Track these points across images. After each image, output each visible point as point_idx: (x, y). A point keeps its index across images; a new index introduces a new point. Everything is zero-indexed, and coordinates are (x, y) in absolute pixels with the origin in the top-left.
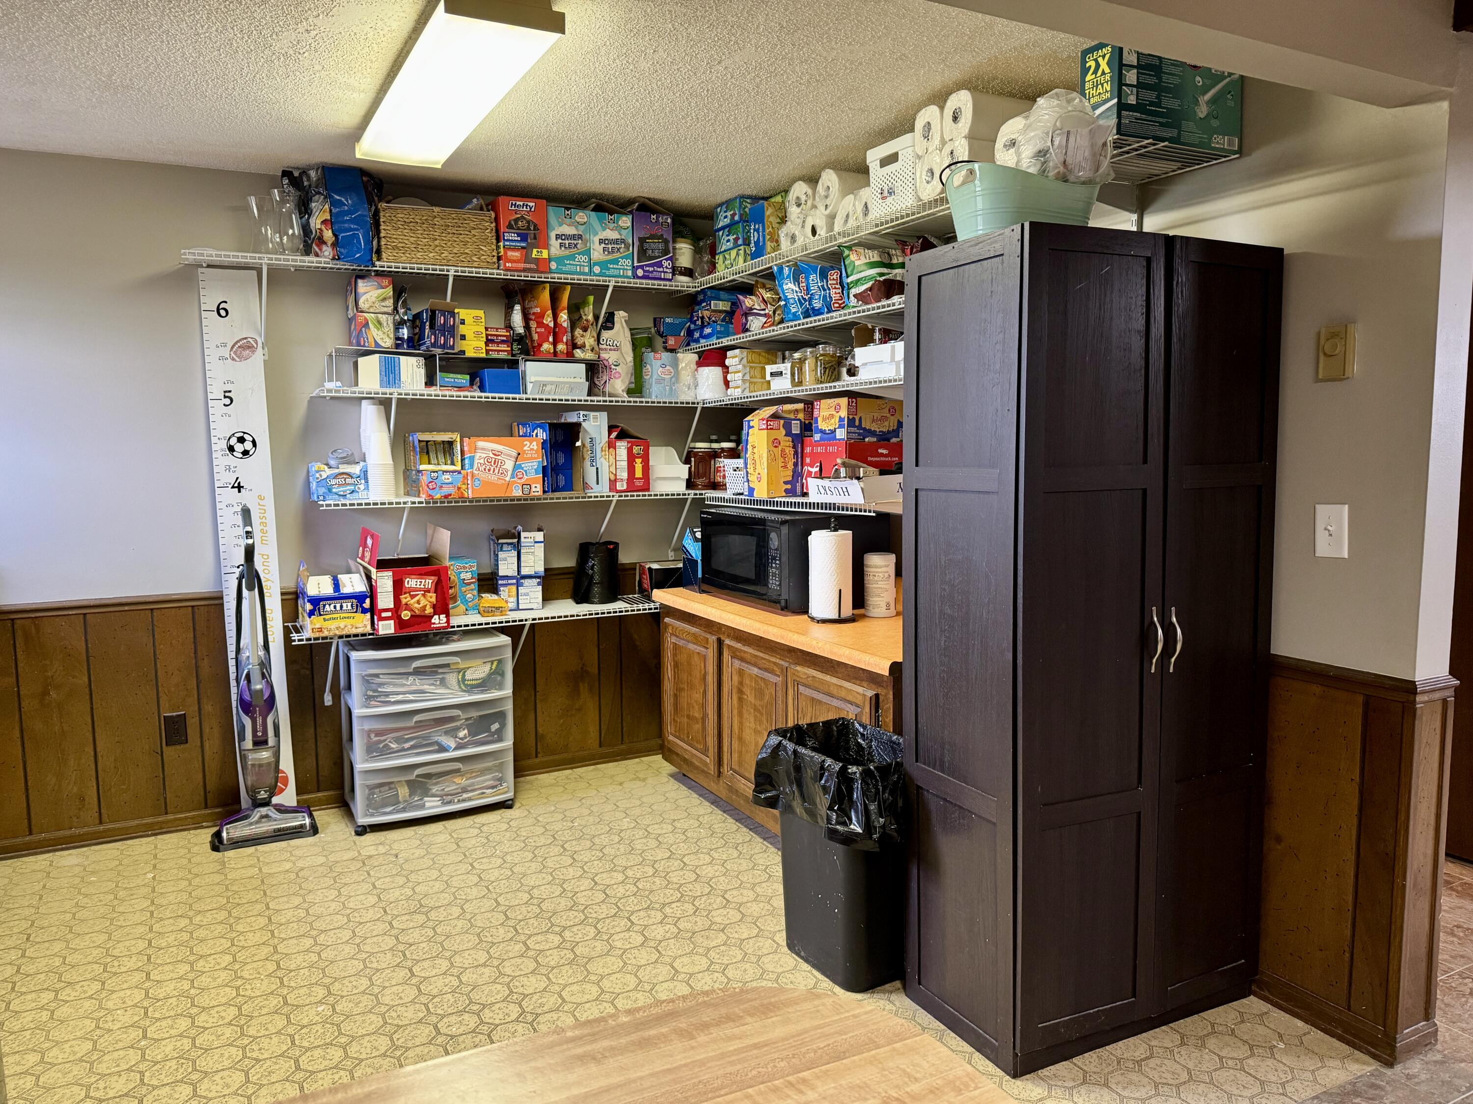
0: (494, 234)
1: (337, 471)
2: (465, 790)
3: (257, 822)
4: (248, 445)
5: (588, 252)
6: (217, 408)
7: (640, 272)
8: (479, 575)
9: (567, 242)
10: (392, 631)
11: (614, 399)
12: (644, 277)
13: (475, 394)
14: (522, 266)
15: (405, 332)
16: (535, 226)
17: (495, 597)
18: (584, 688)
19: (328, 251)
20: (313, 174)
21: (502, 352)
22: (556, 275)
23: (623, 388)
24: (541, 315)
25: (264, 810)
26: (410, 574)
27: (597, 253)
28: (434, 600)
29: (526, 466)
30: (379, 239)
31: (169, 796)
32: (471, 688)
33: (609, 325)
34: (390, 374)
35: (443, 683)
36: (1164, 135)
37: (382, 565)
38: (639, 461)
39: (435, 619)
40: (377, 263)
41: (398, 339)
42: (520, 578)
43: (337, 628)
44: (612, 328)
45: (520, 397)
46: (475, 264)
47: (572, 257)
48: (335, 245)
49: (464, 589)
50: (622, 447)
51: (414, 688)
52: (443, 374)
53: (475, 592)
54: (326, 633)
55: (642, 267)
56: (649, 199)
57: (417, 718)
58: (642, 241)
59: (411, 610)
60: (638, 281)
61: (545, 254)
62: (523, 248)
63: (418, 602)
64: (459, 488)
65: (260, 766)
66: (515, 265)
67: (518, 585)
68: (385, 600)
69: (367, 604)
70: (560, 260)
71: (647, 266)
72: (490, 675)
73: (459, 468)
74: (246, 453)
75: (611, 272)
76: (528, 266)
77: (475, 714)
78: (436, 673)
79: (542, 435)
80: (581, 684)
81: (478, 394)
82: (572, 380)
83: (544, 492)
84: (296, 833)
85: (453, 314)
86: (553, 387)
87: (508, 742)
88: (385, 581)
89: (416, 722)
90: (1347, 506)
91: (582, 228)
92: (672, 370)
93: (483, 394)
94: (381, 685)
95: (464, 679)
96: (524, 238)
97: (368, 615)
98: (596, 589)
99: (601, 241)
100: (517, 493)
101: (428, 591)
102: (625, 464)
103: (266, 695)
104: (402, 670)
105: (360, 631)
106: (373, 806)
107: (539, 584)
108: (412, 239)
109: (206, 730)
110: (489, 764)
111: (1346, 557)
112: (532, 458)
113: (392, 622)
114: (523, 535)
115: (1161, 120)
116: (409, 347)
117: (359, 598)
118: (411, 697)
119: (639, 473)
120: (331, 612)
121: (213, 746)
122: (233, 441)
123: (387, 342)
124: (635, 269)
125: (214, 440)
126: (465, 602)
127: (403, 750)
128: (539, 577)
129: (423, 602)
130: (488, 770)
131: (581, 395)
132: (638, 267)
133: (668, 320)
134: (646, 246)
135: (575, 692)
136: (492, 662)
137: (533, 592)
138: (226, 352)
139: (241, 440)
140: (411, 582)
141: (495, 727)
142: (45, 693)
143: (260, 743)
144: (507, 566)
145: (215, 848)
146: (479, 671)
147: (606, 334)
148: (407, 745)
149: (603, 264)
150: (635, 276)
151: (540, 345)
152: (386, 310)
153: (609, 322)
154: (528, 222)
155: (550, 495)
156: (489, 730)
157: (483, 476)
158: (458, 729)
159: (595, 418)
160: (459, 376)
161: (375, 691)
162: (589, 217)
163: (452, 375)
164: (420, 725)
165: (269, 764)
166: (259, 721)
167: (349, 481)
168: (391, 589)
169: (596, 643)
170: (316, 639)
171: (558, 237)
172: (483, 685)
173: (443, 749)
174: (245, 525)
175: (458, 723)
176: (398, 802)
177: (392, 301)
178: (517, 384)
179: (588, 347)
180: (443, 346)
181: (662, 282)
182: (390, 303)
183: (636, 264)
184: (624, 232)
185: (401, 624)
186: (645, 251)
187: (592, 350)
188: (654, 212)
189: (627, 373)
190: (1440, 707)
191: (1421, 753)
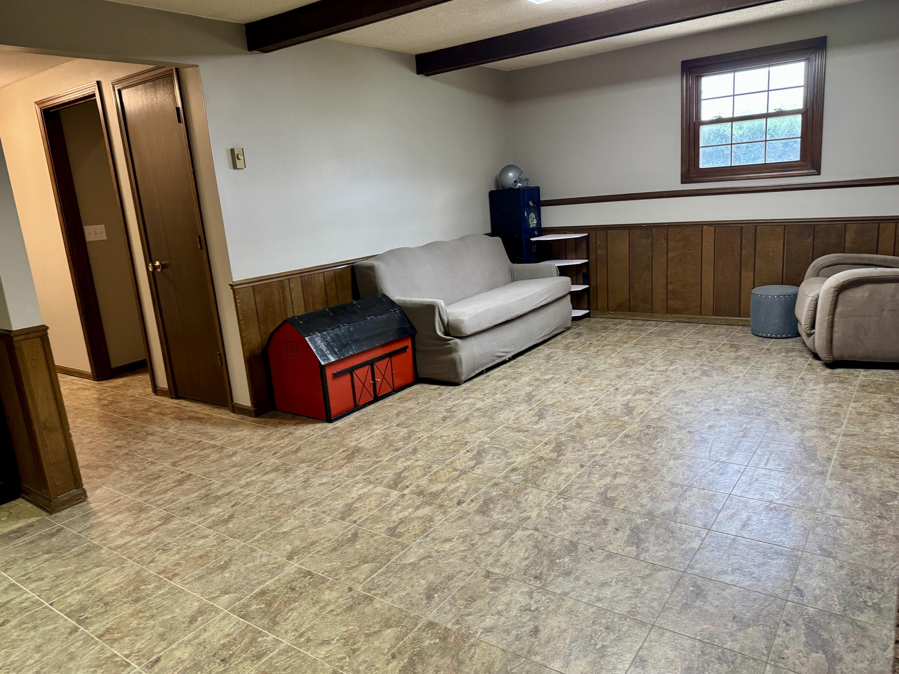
190: (38, 341)
191: (28, 365)
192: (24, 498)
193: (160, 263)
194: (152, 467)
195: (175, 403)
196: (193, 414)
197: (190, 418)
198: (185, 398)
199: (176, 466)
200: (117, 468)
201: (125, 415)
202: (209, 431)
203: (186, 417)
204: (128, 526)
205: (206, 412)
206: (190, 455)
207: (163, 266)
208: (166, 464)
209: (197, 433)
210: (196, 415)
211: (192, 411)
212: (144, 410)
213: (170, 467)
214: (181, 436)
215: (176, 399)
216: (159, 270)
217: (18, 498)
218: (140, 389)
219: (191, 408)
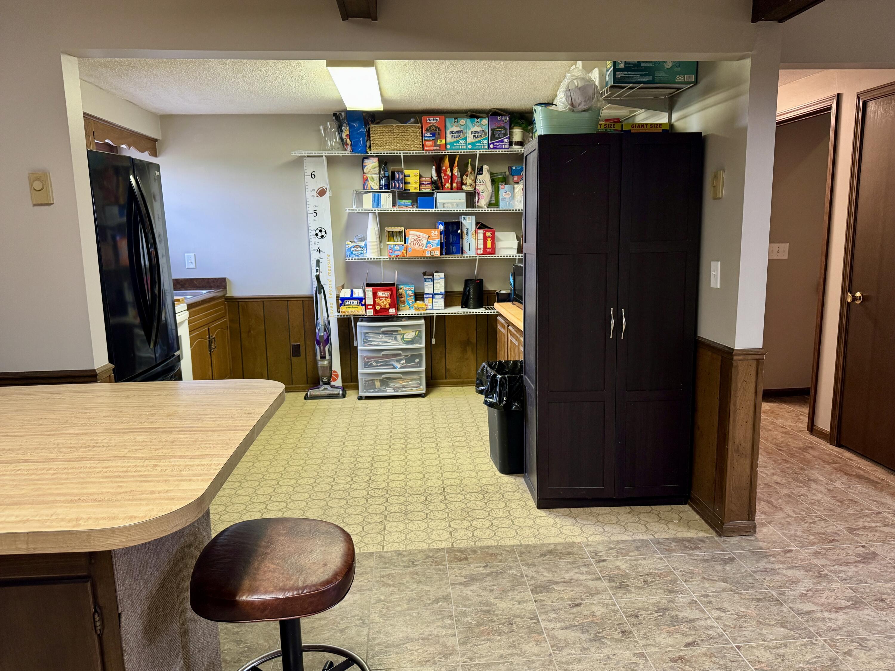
0: (421, 134)
1: (356, 244)
2: (404, 387)
3: (322, 390)
4: (323, 233)
5: (465, 139)
6: (311, 217)
7: (492, 146)
8: (415, 293)
9: (455, 135)
10: (372, 314)
11: (480, 209)
12: (494, 148)
13: (415, 210)
14: (433, 148)
15: (383, 182)
16: (439, 128)
17: (422, 302)
18: (469, 349)
19: (349, 148)
20: (343, 114)
21: (427, 189)
22: (450, 151)
23: (485, 203)
24: (446, 170)
25: (326, 386)
26: (380, 290)
27: (470, 138)
28: (390, 302)
29: (433, 242)
30: (370, 141)
31: (293, 377)
32: (407, 342)
33: (481, 172)
34: (377, 201)
35: (396, 339)
36: (641, 80)
37: (368, 285)
38: (489, 239)
39: (390, 310)
40: (369, 152)
41: (380, 185)
42: (434, 295)
43: (352, 312)
44: (482, 174)
45: (433, 210)
46: (412, 149)
47: (458, 142)
48: (351, 145)
49: (408, 298)
50: (481, 232)
51: (383, 340)
52: (400, 201)
53: (414, 300)
54: (347, 314)
55: (493, 143)
56: (497, 109)
57: (383, 353)
58: (493, 130)
59: (380, 306)
60: (491, 150)
61: (444, 142)
62: (433, 140)
63: (383, 302)
64: (403, 253)
65: (324, 367)
66: (429, 148)
67: (433, 298)
68: (370, 301)
69: (363, 302)
70: (452, 144)
71: (495, 142)
72: (415, 337)
73: (403, 243)
74: (322, 236)
75: (477, 147)
76: (435, 148)
77: (409, 353)
78: (392, 334)
79: (442, 228)
80: (467, 348)
81: (415, 209)
82: (459, 201)
83: (441, 254)
84: (336, 396)
85: (403, 173)
86: (449, 204)
87: (423, 368)
88: (370, 292)
89: (383, 355)
90: (719, 262)
91: (462, 127)
92: (510, 193)
93: (418, 209)
94: (370, 337)
95: (403, 338)
96: (434, 135)
97: (364, 307)
98: (471, 302)
99: (472, 133)
100: (428, 255)
101: (387, 298)
102: (482, 241)
103: (325, 337)
104: (377, 332)
105: (360, 313)
106: (366, 388)
107: (442, 298)
108: (384, 140)
109: (308, 352)
110: (415, 377)
111: (719, 287)
112: (435, 239)
113: (372, 310)
114: (435, 274)
115: (641, 73)
116: (385, 189)
117: (361, 299)
118: (381, 344)
119: (489, 245)
120: (349, 305)
121: (310, 359)
122: (317, 231)
123: (376, 187)
124: (489, 145)
125: (310, 231)
126: (409, 304)
127: (377, 366)
128: (442, 295)
129: (385, 302)
130: (415, 379)
131: (463, 208)
132: (491, 144)
133: (514, 168)
134: (495, 133)
135: (464, 351)
136: (416, 331)
137: (439, 302)
138: (314, 193)
139: (321, 231)
140: (380, 294)
141: (417, 360)
142: (249, 331)
143: (323, 357)
144: (428, 289)
145: (305, 398)
146: (410, 335)
147: (479, 177)
148: (379, 365)
149: (473, 144)
150: (489, 148)
151: (445, 185)
152: (375, 172)
153: (480, 171)
154: (436, 127)
155: (444, 256)
156: (414, 362)
157: (413, 247)
158: (401, 360)
159: (469, 219)
160: (407, 201)
161: (367, 340)
162: (466, 121)
163: (404, 201)
164: (386, 356)
165: (327, 367)
166: (322, 348)
167: (360, 249)
168: (372, 296)
169: (475, 328)
170: (344, 316)
171: (451, 133)
172: (412, 341)
173: (394, 368)
174: (317, 267)
175: (402, 357)
176: (376, 388)
177: (378, 168)
178: (433, 204)
179: (468, 184)
180: (398, 188)
181: (503, 150)
182: (377, 169)
183: (490, 142)
184: (484, 127)
185: (376, 311)
186: (494, 135)
187: (471, 185)
188: (499, 115)
189: (488, 196)
190: (754, 364)
191: (739, 385)
192: (691, 506)
193: (862, 295)
194: (823, 524)
195: (836, 451)
196: (862, 472)
197: (859, 476)
198: (849, 449)
199: (855, 535)
200: (782, 509)
201: (779, 448)
202: (888, 502)
203: (854, 473)
204: (808, 590)
205: (881, 476)
206: (870, 527)
207: (864, 299)
208: (840, 528)
209: (873, 501)
210: (866, 475)
211: (860, 468)
212: (800, 448)
213: (846, 532)
214: (852, 497)
215: (836, 446)
216: (858, 302)
217: (685, 504)
218: (790, 421)
219: (858, 463)
